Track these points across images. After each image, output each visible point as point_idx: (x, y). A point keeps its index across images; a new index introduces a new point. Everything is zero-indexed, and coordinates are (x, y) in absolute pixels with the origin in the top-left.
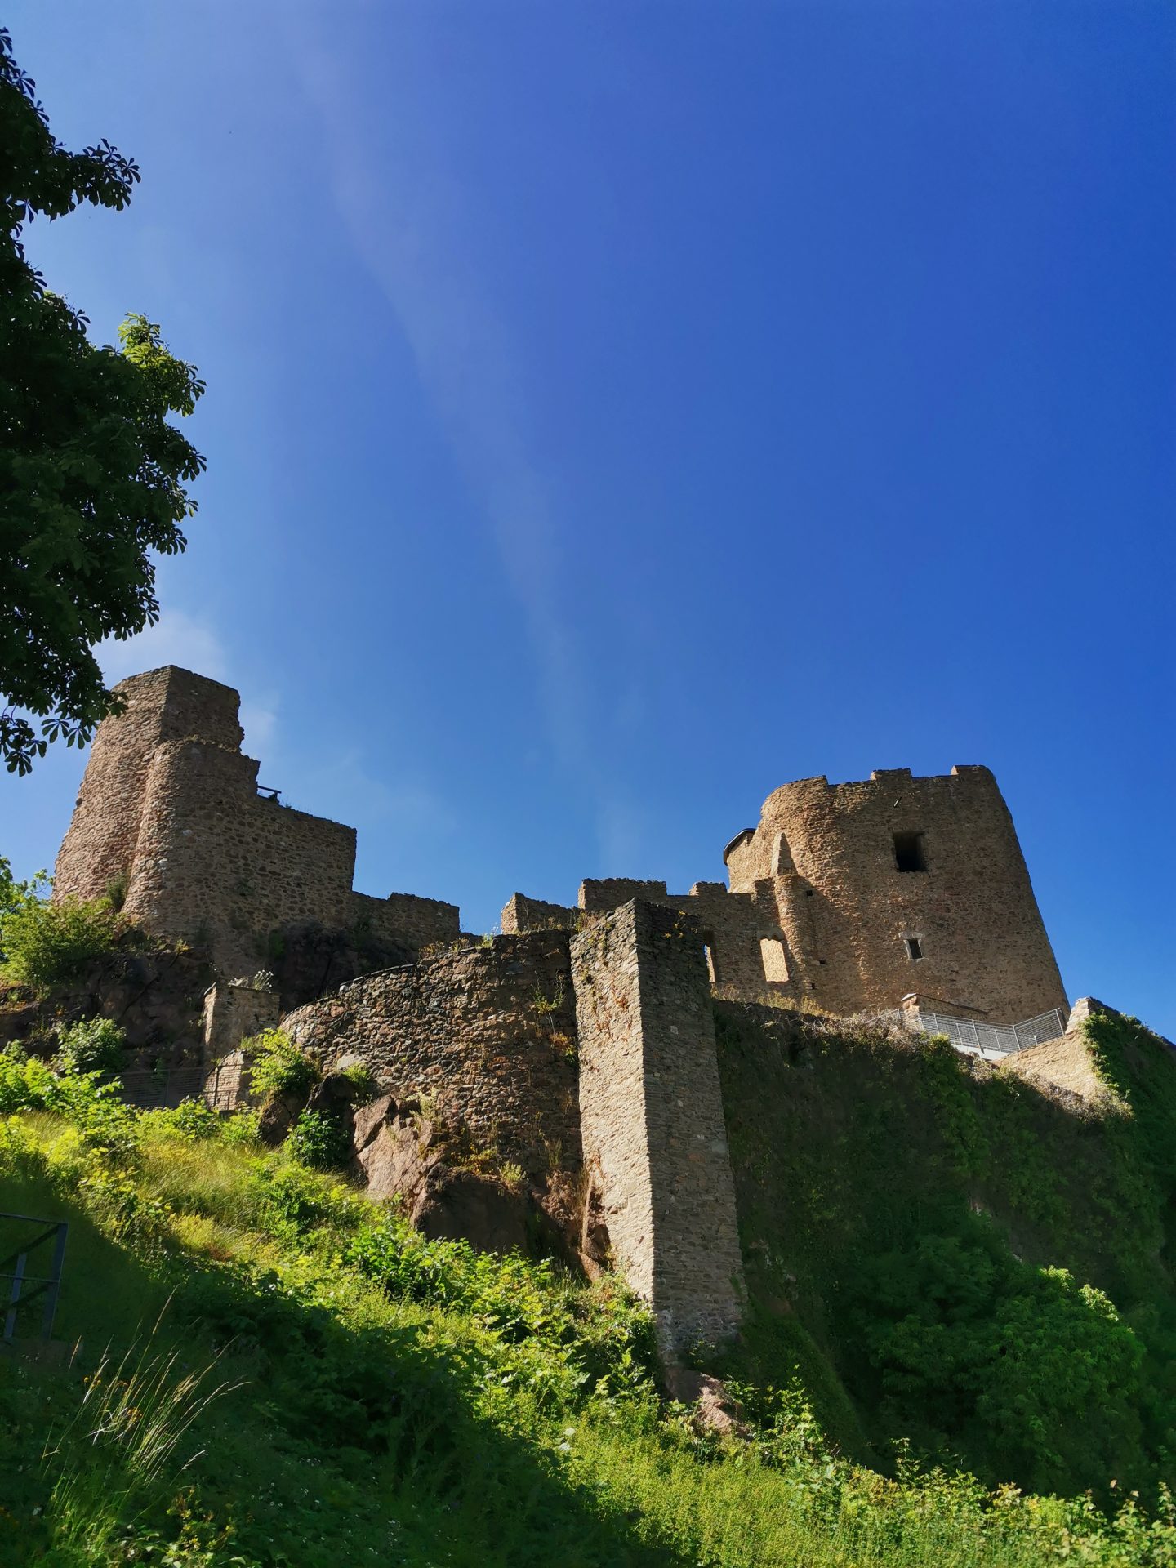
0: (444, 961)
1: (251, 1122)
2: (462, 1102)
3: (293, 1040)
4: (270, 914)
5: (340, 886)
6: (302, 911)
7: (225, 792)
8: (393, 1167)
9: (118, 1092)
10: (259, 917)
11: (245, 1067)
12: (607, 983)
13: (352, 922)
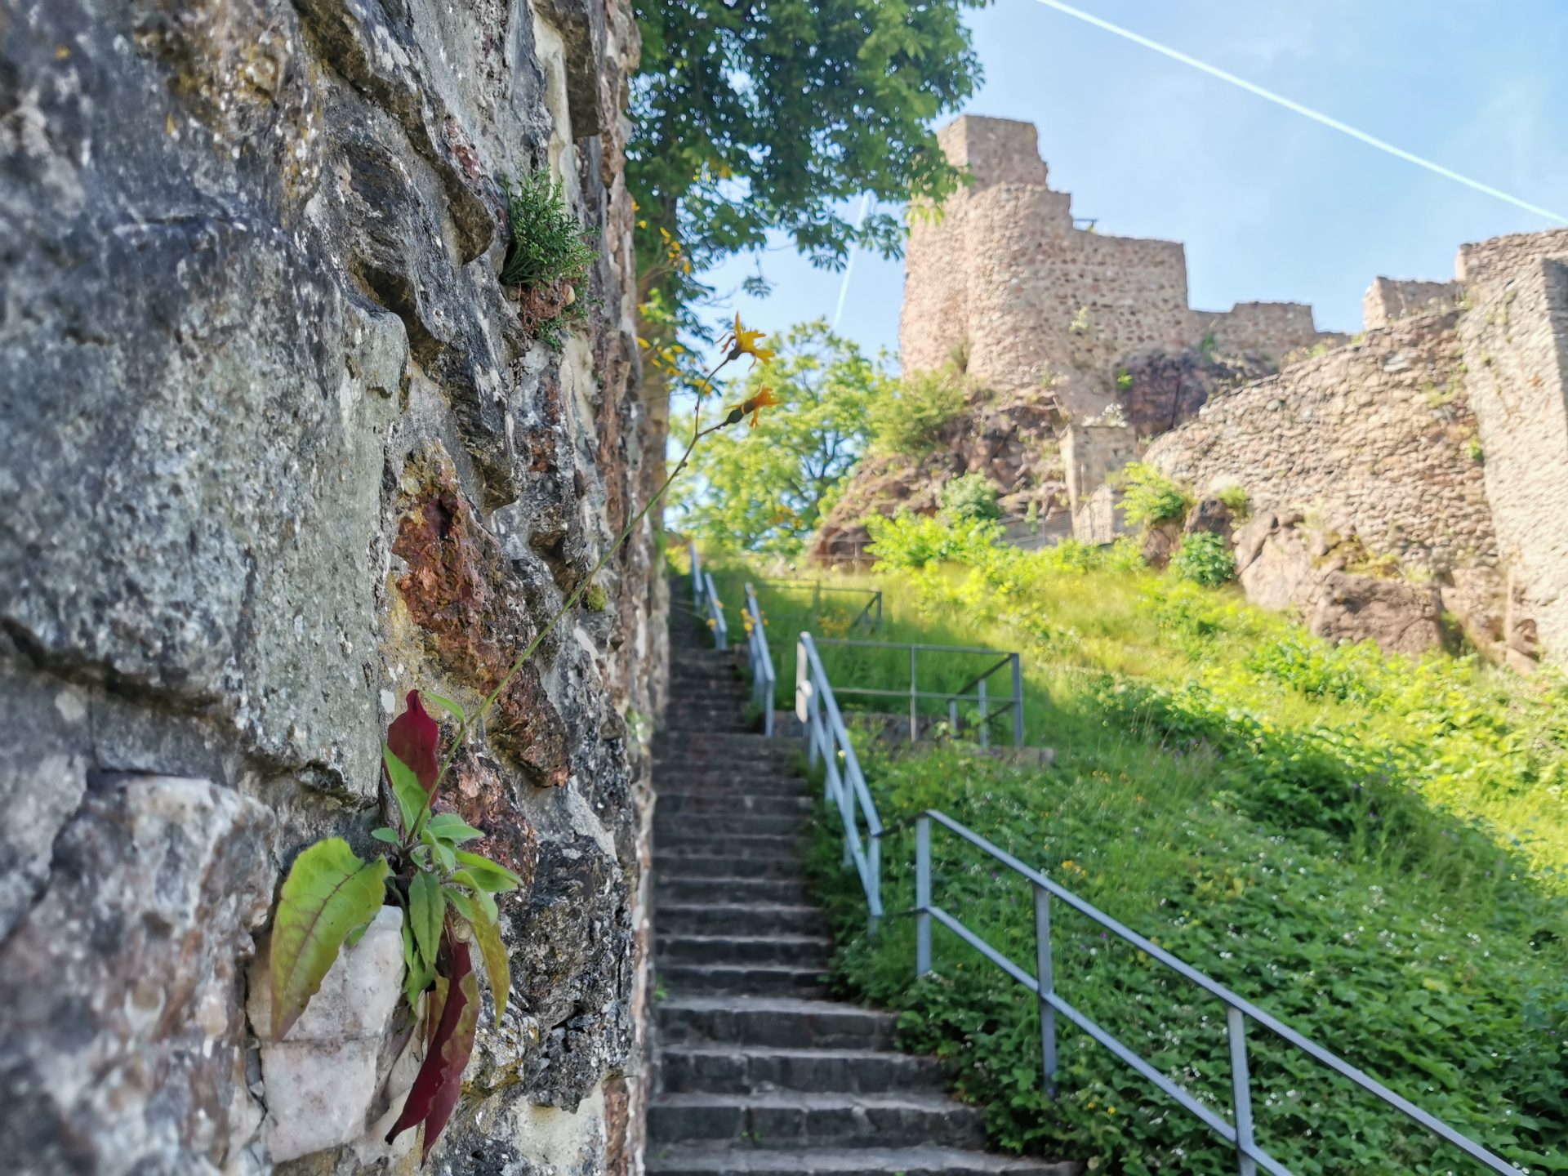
0: (1311, 368)
1: (1132, 550)
2: (1351, 509)
3: (1160, 469)
4: (1110, 348)
5: (1177, 306)
6: (1141, 339)
7: (1043, 234)
8: (1285, 580)
9: (1003, 536)
10: (1099, 352)
11: (1115, 502)
12: (1513, 362)
13: (1196, 341)
